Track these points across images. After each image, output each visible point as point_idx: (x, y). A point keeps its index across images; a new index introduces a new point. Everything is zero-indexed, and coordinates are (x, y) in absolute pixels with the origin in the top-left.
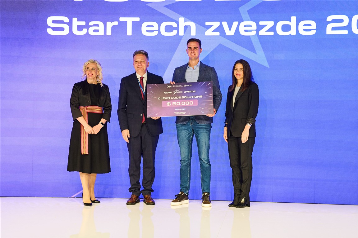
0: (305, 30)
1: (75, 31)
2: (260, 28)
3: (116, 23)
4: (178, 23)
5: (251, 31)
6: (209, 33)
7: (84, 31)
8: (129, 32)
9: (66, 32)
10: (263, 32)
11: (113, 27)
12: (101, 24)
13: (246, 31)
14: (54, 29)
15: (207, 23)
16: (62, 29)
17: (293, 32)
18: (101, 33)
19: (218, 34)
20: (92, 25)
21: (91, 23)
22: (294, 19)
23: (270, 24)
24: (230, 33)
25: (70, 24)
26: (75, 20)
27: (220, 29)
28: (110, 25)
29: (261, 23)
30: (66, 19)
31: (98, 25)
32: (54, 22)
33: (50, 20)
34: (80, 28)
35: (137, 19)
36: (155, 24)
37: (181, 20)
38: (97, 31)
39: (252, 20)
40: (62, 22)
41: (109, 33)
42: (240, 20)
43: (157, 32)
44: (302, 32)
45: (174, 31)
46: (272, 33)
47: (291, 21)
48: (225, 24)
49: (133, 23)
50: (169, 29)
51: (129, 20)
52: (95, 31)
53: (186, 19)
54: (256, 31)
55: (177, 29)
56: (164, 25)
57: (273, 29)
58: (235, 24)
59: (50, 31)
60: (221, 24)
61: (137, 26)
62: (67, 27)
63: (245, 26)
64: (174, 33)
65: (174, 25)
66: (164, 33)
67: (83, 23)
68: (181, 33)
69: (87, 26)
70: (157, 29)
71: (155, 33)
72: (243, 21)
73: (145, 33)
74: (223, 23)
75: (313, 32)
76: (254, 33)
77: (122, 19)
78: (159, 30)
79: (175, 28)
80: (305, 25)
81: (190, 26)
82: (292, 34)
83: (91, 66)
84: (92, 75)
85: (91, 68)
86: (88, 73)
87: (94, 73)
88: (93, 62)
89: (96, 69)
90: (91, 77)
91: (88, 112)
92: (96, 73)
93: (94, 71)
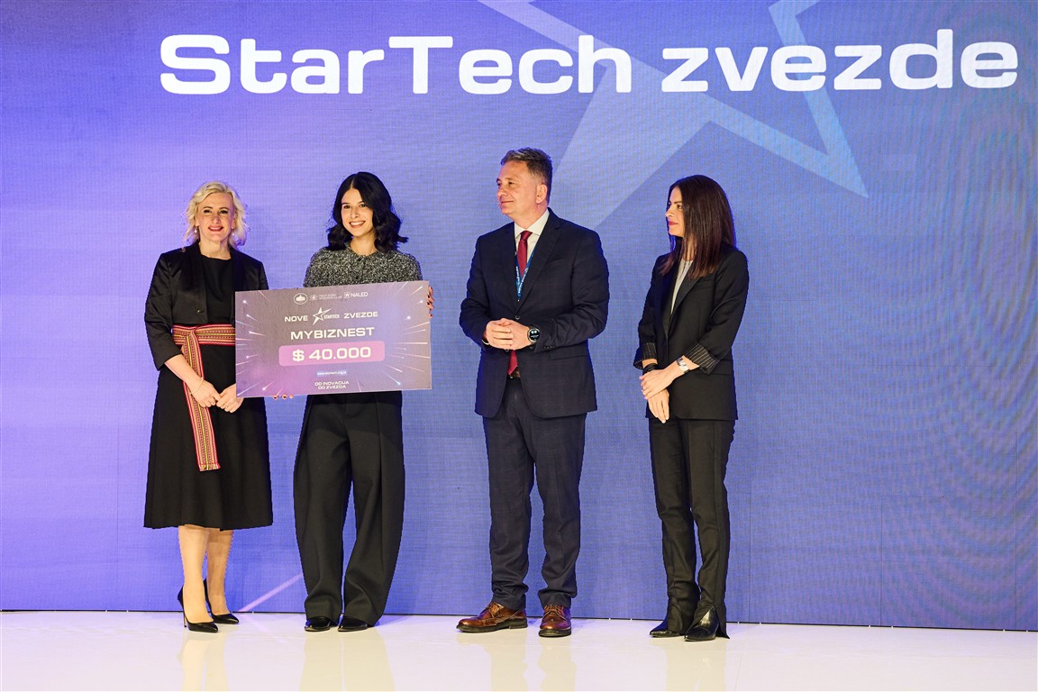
0: (981, 73)
1: (250, 83)
2: (836, 66)
3: (378, 55)
4: (575, 56)
5: (807, 76)
6: (673, 83)
7: (279, 81)
8: (420, 85)
9: (220, 85)
10: (846, 81)
11: (369, 67)
12: (330, 58)
13: (791, 76)
14: (183, 75)
15: (669, 54)
16: (208, 76)
17: (943, 79)
18: (331, 86)
19: (702, 86)
20: (303, 61)
21: (300, 56)
22: (945, 36)
23: (871, 54)
24: (742, 83)
25: (233, 59)
26: (248, 45)
27: (710, 71)
28: (358, 60)
29: (841, 51)
30: (220, 44)
31: (320, 63)
32: (182, 52)
33: (169, 48)
34: (264, 71)
35: (446, 42)
36: (502, 57)
37: (586, 42)
38: (319, 80)
39: (810, 42)
40: (208, 53)
41: (356, 86)
42: (774, 45)
43: (509, 81)
44: (972, 80)
45: (562, 78)
46: (875, 84)
47: (936, 47)
48: (725, 56)
49: (431, 51)
50: (546, 72)
51: (421, 46)
52: (312, 80)
53: (600, 43)
54: (823, 78)
55: (573, 71)
56: (530, 58)
57: (880, 69)
58: (759, 54)
59: (170, 83)
60: (712, 56)
61: (443, 64)
62: (222, 70)
63: (788, 61)
64: (564, 84)
65: (564, 59)
66: (529, 85)
67: (274, 56)
68: (586, 85)
69: (287, 66)
70: (509, 73)
71: (503, 87)
72: (782, 46)
73: (468, 85)
74: (719, 51)
75: (1008, 80)
76: (817, 83)
77: (396, 42)
78: (515, 77)
79: (567, 68)
80: (981, 57)
81: (612, 63)
82: (939, 87)
83: (217, 203)
84: (219, 230)
85: (216, 208)
86: (208, 225)
87: (224, 223)
88: (221, 190)
89: (231, 211)
90: (216, 237)
91: (200, 345)
92: (230, 224)
93: (227, 218)
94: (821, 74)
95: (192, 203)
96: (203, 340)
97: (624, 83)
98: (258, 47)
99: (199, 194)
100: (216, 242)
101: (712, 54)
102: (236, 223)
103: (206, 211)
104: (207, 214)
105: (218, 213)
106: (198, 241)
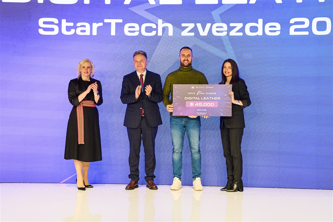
0: (270, 31)
1: (64, 32)
2: (230, 29)
3: (101, 24)
4: (157, 25)
5: (222, 32)
6: (185, 33)
7: (72, 32)
8: (113, 33)
9: (56, 32)
10: (233, 33)
11: (99, 28)
12: (87, 25)
13: (218, 32)
14: (45, 29)
15: (183, 25)
16: (52, 30)
17: (260, 33)
18: (88, 33)
19: (193, 34)
20: (80, 26)
21: (79, 24)
22: (260, 21)
23: (240, 25)
24: (204, 33)
25: (59, 25)
26: (64, 21)
27: (195, 30)
28: (95, 26)
29: (232, 25)
30: (56, 21)
31: (84, 26)
32: (45, 23)
33: (41, 21)
34: (68, 29)
35: (120, 21)
36: (136, 26)
37: (160, 21)
38: (84, 31)
39: (223, 22)
40: (52, 23)
41: (95, 33)
42: (213, 22)
43: (138, 32)
44: (268, 33)
45: (153, 31)
46: (241, 34)
47: (258, 24)
48: (199, 25)
49: (116, 23)
50: (149, 29)
51: (113, 22)
52: (82, 31)
53: (164, 21)
54: (226, 32)
55: (156, 29)
56: (144, 26)
57: (242, 30)
58: (208, 25)
59: (41, 31)
60: (196, 26)
61: (120, 27)
62: (56, 28)
63: (217, 27)
64: (154, 33)
65: (154, 26)
66: (144, 33)
67: (71, 24)
68: (160, 34)
69: (75, 27)
70: (138, 30)
71: (136, 34)
72: (215, 23)
73: (127, 33)
74: (197, 24)
75: (278, 33)
77: (106, 21)
78: (140, 31)
79: (155, 28)
80: (270, 27)
81: (167, 27)
82: (259, 35)
83: (86, 65)
84: (87, 73)
85: (86, 67)
86: (84, 72)
87: (89, 71)
88: (88, 61)
89: (91, 67)
90: (86, 75)
91: (83, 106)
92: (90, 71)
93: (90, 69)
94: (226, 31)
95: (79, 65)
96: (84, 105)
97: (171, 33)
98: (67, 22)
99: (81, 62)
100: (86, 76)
101: (196, 25)
102: (92, 70)
103: (83, 67)
104: (84, 68)
105: (87, 68)
106: (81, 76)
